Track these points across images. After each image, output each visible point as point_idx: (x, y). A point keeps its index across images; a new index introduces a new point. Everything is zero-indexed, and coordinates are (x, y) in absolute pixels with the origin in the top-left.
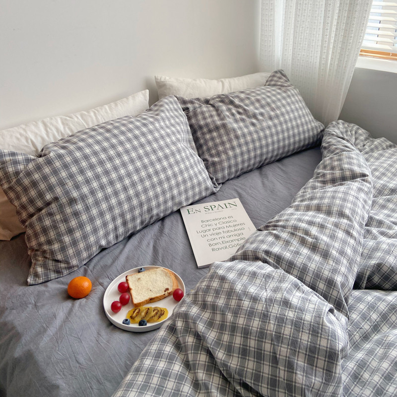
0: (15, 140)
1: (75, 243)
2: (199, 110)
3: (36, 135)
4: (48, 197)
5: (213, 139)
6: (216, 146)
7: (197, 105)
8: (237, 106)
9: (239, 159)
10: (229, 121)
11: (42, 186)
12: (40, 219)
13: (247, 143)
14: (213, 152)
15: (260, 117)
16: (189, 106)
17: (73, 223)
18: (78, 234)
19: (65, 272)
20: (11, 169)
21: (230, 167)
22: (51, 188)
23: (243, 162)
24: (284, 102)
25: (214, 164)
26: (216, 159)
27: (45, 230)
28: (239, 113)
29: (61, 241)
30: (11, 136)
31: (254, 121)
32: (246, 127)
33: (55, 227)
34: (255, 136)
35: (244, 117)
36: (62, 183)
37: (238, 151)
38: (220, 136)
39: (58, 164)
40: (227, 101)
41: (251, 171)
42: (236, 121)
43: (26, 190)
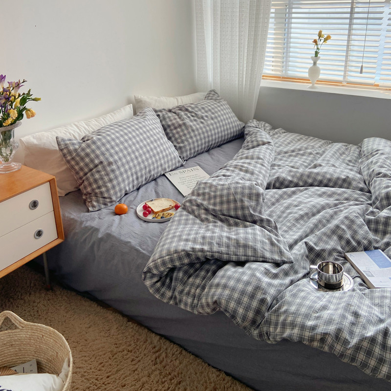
1: (114, 187)
2: (166, 116)
4: (97, 162)
5: (178, 133)
6: (180, 137)
7: (164, 113)
8: (190, 112)
9: (196, 144)
10: (187, 121)
11: (92, 156)
12: (92, 175)
13: (199, 134)
14: (179, 140)
15: (206, 118)
16: (159, 113)
17: (112, 176)
18: (115, 182)
19: (109, 204)
20: (71, 148)
21: (190, 149)
22: (97, 157)
23: (198, 146)
24: (219, 109)
25: (180, 148)
26: (182, 145)
27: (96, 181)
28: (193, 116)
29: (106, 186)
30: (61, 132)
31: (202, 121)
32: (198, 124)
33: (102, 179)
34: (204, 130)
35: (196, 118)
36: (103, 154)
37: (194, 139)
38: (182, 131)
39: (99, 143)
40: (183, 109)
41: (203, 153)
42: (191, 121)
43: (82, 159)
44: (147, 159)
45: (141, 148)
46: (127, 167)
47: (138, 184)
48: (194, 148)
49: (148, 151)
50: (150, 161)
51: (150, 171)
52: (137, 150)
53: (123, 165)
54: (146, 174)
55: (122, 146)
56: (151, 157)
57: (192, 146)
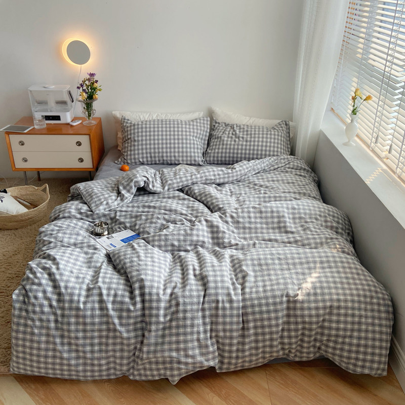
2: (219, 128)
5: (214, 142)
10: (225, 136)
11: (129, 133)
27: (125, 148)
32: (231, 141)
34: (232, 147)
40: (233, 127)
43: (125, 132)
44: (162, 148)
45: (162, 139)
46: (144, 147)
47: (152, 161)
48: (218, 157)
49: (166, 144)
50: (164, 150)
51: (163, 157)
52: (158, 140)
53: (142, 145)
54: (159, 157)
55: (148, 134)
56: (167, 148)
57: (216, 155)
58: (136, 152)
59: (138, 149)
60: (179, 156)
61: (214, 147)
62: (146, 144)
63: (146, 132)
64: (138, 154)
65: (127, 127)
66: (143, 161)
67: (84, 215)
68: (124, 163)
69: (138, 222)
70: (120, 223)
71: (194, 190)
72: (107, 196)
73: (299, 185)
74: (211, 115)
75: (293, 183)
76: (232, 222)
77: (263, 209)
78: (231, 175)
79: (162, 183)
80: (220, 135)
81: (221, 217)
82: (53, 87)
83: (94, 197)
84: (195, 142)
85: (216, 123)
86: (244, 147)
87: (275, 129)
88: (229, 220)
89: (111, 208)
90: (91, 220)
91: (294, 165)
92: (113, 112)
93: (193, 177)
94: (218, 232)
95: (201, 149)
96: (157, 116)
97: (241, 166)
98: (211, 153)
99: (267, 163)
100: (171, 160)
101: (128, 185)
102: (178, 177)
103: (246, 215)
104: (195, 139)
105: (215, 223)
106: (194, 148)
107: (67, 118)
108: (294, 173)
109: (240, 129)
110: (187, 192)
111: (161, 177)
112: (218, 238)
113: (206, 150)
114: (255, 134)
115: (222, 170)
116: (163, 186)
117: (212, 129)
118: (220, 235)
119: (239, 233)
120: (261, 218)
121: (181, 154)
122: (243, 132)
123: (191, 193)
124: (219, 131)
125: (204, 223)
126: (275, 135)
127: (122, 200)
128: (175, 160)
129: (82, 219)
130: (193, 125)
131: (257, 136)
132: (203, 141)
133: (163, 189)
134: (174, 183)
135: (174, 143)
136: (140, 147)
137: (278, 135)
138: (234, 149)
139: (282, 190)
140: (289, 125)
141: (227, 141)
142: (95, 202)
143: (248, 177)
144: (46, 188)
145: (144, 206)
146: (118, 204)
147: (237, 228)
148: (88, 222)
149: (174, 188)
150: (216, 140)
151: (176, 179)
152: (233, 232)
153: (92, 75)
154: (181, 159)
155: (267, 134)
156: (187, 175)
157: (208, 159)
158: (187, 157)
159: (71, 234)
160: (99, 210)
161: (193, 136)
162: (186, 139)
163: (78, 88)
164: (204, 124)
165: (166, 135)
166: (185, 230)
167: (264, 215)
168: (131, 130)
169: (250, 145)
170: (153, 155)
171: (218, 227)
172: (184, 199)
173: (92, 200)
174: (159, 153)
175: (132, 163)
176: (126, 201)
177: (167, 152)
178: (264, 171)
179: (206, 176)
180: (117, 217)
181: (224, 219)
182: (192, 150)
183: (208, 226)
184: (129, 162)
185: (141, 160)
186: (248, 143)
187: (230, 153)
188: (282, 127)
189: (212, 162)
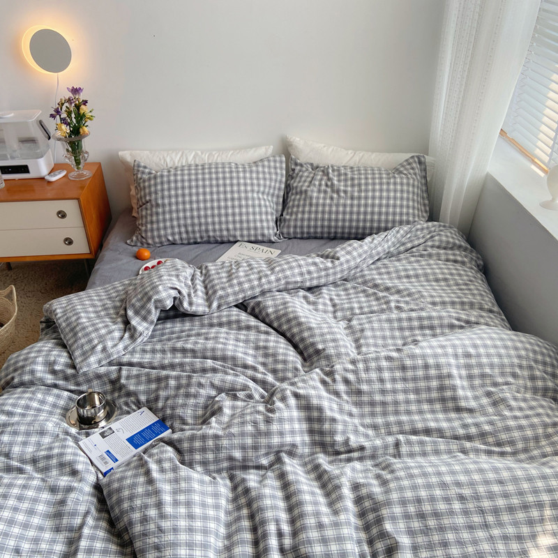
0: (158, 160)
2: (301, 174)
3: (172, 159)
5: (294, 200)
10: (313, 189)
11: (147, 191)
16: (298, 168)
22: (150, 193)
27: (142, 217)
32: (325, 198)
34: (327, 209)
39: (159, 180)
43: (141, 190)
44: (206, 216)
45: (205, 201)
46: (174, 215)
47: (189, 239)
48: (302, 227)
49: (212, 208)
50: (210, 220)
51: (207, 231)
52: (198, 202)
53: (171, 212)
54: (200, 231)
55: (180, 192)
56: (213, 216)
57: (299, 223)
58: (161, 225)
59: (164, 220)
60: (235, 229)
61: (295, 209)
62: (177, 211)
63: (176, 188)
64: (165, 228)
65: (144, 181)
66: (175, 240)
67: (61, 375)
68: (142, 243)
69: (162, 394)
70: (129, 394)
71: (265, 308)
72: (103, 331)
73: (457, 284)
74: (286, 150)
75: (446, 280)
76: (348, 393)
77: (408, 362)
78: (331, 271)
79: (207, 293)
80: (304, 188)
81: (324, 382)
82: (12, 115)
83: (80, 335)
84: (262, 203)
85: (296, 164)
86: (348, 209)
87: (401, 172)
88: (341, 387)
89: (112, 358)
90: (73, 388)
91: (441, 241)
92: (120, 153)
93: (264, 280)
94: (320, 420)
95: (272, 214)
96: (194, 157)
97: (348, 253)
98: (289, 220)
99: (393, 239)
100: (221, 236)
101: (143, 307)
102: (235, 281)
103: (374, 375)
104: (261, 196)
105: (315, 402)
106: (261, 213)
107: (41, 167)
108: (443, 257)
109: (339, 175)
110: (253, 309)
111: (204, 282)
112: (321, 433)
113: (282, 215)
114: (366, 184)
115: (315, 264)
116: (209, 301)
117: (290, 175)
118: (327, 426)
119: (362, 416)
120: (405, 380)
121: (238, 226)
122: (346, 180)
123: (260, 311)
124: (303, 179)
125: (292, 401)
126: (402, 184)
127: (133, 338)
128: (229, 235)
129: (55, 386)
130: (258, 172)
131: (370, 187)
132: (275, 199)
133: (210, 306)
134: (228, 295)
135: (226, 207)
136: (167, 216)
137: (408, 184)
138: (330, 213)
139: (429, 300)
140: (425, 163)
141: (318, 198)
142: (82, 345)
143: (362, 271)
144: (12, 291)
145: (174, 350)
146: (125, 348)
147: (358, 404)
148: (66, 394)
149: (228, 304)
150: (298, 197)
151: (231, 286)
152: (351, 415)
153: (76, 91)
154: (238, 233)
155: (388, 184)
156: (252, 277)
157: (285, 230)
158: (249, 229)
159: (28, 434)
160: (89, 365)
161: (258, 192)
162: (247, 199)
163: (52, 116)
164: (275, 168)
165: (211, 193)
166: (255, 423)
167: (410, 374)
168: (150, 186)
169: (359, 206)
170: (190, 229)
171: (320, 409)
172: (248, 328)
173: (76, 341)
174: (200, 224)
175: (155, 243)
176: (139, 340)
177: (214, 223)
178: (389, 255)
179: (286, 277)
180: (123, 381)
181: (331, 388)
182: (258, 217)
183: (300, 408)
184: (150, 241)
185: (170, 238)
186: (356, 202)
187: (323, 220)
188: (413, 169)
189: (292, 236)
